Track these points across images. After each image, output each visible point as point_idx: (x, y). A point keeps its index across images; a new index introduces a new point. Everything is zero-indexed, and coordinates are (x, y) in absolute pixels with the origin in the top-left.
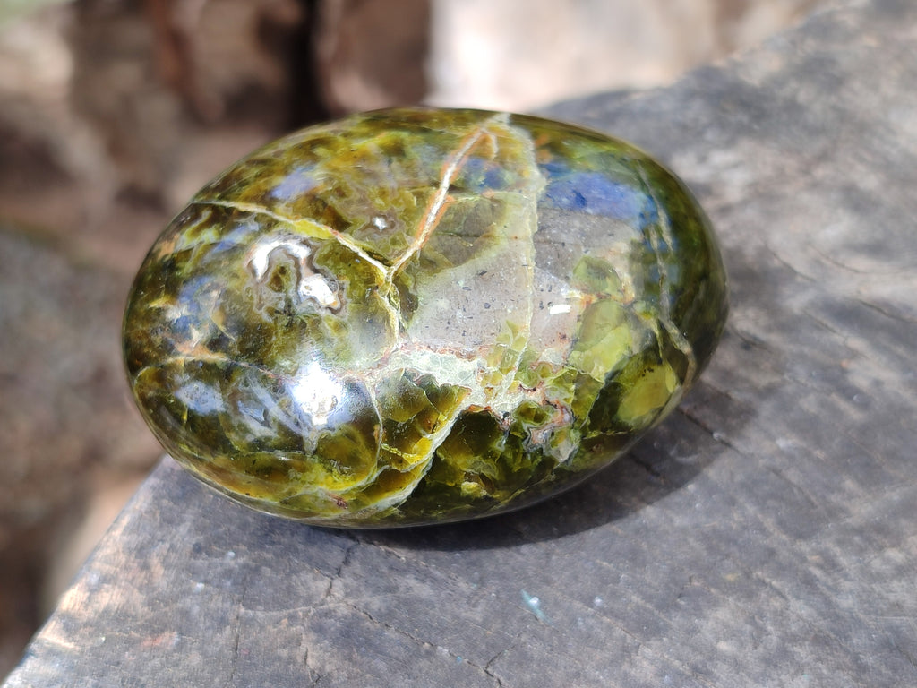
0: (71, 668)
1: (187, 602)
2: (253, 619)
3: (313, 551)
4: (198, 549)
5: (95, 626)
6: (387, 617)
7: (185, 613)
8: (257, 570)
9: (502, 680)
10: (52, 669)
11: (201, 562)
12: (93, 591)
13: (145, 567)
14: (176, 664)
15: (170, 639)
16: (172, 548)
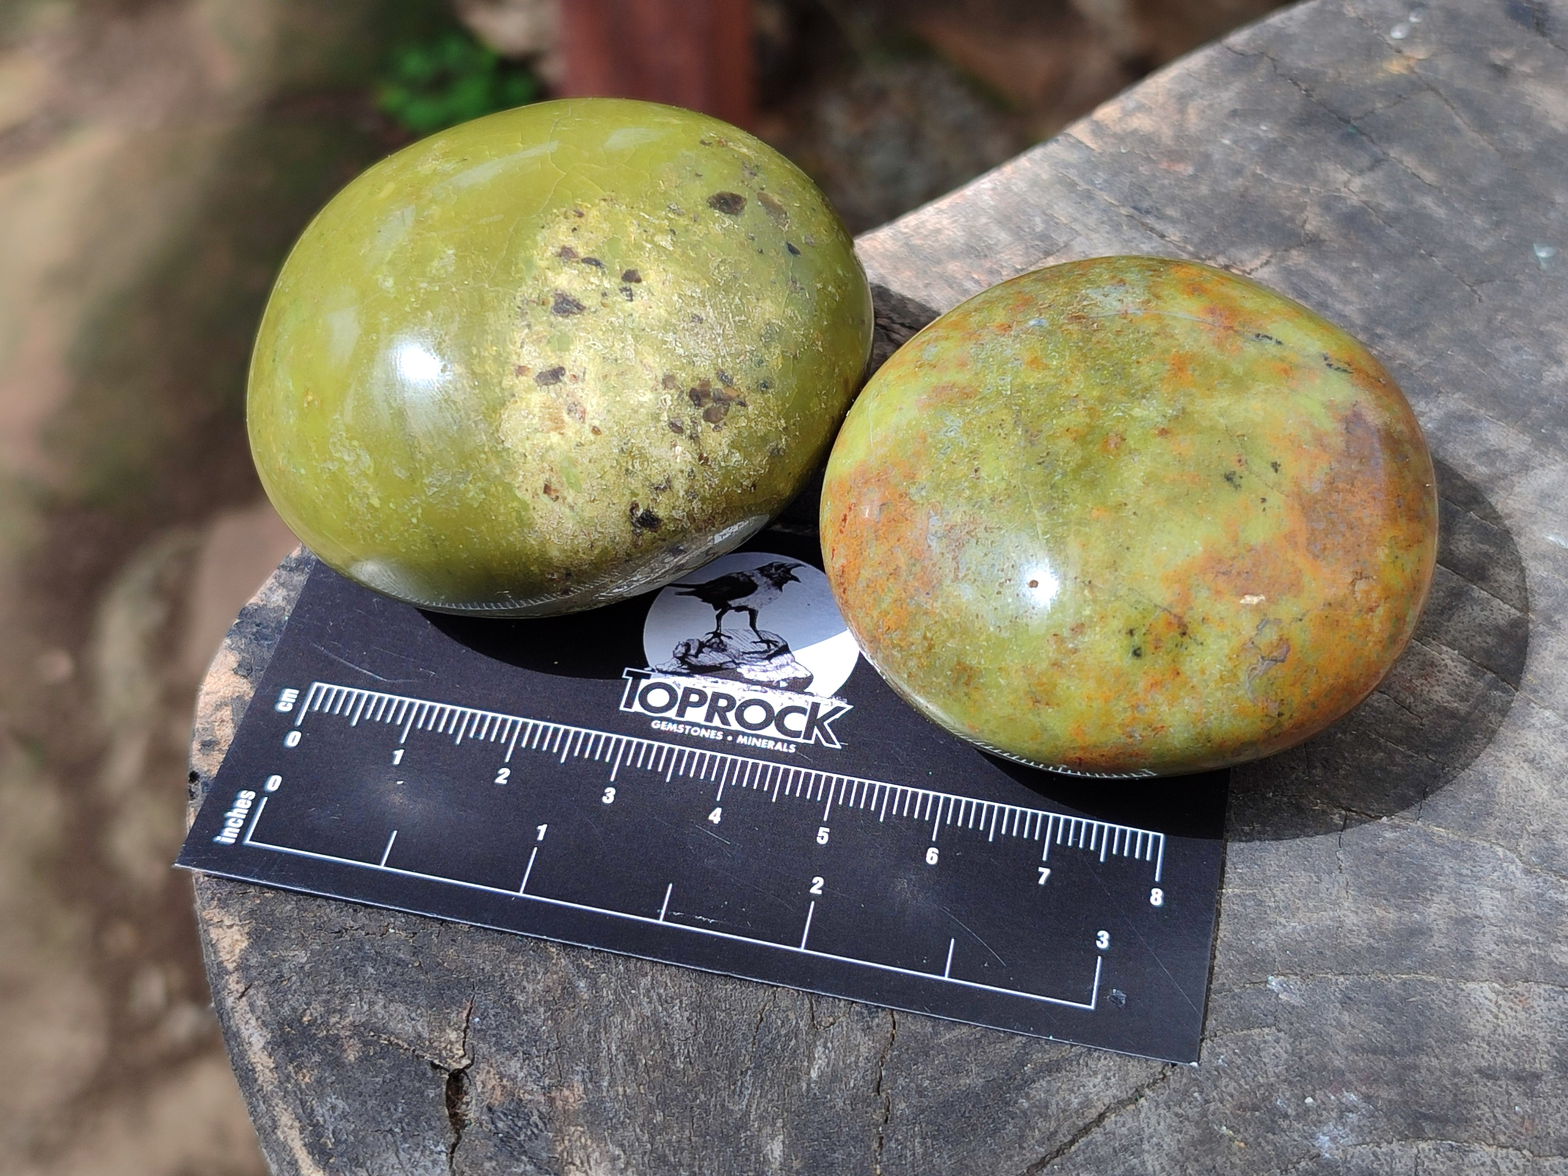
0: (1089, 161)
1: (1210, 148)
2: (1268, 180)
3: (1342, 150)
4: (1234, 113)
5: (1120, 138)
6: (1393, 219)
7: (1207, 156)
8: (1284, 147)
9: (1483, 298)
10: (1074, 157)
11: (1234, 124)
12: (1127, 114)
13: (1182, 111)
14: (1184, 189)
15: (1186, 169)
16: (1211, 106)
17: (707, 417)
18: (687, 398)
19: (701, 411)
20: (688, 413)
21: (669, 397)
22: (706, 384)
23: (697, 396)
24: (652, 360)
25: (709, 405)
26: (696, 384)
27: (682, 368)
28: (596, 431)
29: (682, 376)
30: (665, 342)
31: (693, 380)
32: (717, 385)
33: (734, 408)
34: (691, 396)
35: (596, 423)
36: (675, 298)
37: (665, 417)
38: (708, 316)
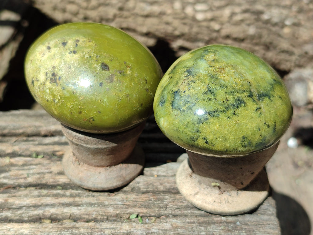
17: (51, 79)
18: (52, 73)
19: (51, 77)
20: (50, 75)
21: (51, 69)
22: (57, 75)
23: (54, 74)
24: (57, 63)
25: (53, 78)
26: (56, 73)
27: (58, 69)
28: (41, 60)
29: (56, 69)
30: (62, 63)
31: (56, 72)
32: (58, 78)
33: (55, 84)
34: (53, 73)
35: (42, 59)
36: (73, 61)
37: (47, 71)
38: (71, 69)
